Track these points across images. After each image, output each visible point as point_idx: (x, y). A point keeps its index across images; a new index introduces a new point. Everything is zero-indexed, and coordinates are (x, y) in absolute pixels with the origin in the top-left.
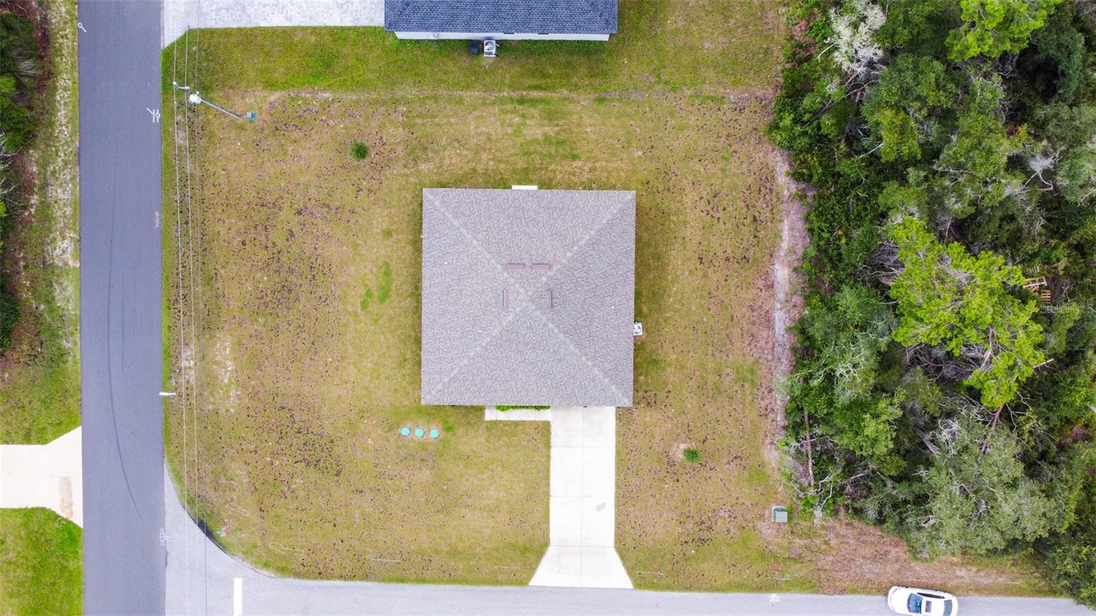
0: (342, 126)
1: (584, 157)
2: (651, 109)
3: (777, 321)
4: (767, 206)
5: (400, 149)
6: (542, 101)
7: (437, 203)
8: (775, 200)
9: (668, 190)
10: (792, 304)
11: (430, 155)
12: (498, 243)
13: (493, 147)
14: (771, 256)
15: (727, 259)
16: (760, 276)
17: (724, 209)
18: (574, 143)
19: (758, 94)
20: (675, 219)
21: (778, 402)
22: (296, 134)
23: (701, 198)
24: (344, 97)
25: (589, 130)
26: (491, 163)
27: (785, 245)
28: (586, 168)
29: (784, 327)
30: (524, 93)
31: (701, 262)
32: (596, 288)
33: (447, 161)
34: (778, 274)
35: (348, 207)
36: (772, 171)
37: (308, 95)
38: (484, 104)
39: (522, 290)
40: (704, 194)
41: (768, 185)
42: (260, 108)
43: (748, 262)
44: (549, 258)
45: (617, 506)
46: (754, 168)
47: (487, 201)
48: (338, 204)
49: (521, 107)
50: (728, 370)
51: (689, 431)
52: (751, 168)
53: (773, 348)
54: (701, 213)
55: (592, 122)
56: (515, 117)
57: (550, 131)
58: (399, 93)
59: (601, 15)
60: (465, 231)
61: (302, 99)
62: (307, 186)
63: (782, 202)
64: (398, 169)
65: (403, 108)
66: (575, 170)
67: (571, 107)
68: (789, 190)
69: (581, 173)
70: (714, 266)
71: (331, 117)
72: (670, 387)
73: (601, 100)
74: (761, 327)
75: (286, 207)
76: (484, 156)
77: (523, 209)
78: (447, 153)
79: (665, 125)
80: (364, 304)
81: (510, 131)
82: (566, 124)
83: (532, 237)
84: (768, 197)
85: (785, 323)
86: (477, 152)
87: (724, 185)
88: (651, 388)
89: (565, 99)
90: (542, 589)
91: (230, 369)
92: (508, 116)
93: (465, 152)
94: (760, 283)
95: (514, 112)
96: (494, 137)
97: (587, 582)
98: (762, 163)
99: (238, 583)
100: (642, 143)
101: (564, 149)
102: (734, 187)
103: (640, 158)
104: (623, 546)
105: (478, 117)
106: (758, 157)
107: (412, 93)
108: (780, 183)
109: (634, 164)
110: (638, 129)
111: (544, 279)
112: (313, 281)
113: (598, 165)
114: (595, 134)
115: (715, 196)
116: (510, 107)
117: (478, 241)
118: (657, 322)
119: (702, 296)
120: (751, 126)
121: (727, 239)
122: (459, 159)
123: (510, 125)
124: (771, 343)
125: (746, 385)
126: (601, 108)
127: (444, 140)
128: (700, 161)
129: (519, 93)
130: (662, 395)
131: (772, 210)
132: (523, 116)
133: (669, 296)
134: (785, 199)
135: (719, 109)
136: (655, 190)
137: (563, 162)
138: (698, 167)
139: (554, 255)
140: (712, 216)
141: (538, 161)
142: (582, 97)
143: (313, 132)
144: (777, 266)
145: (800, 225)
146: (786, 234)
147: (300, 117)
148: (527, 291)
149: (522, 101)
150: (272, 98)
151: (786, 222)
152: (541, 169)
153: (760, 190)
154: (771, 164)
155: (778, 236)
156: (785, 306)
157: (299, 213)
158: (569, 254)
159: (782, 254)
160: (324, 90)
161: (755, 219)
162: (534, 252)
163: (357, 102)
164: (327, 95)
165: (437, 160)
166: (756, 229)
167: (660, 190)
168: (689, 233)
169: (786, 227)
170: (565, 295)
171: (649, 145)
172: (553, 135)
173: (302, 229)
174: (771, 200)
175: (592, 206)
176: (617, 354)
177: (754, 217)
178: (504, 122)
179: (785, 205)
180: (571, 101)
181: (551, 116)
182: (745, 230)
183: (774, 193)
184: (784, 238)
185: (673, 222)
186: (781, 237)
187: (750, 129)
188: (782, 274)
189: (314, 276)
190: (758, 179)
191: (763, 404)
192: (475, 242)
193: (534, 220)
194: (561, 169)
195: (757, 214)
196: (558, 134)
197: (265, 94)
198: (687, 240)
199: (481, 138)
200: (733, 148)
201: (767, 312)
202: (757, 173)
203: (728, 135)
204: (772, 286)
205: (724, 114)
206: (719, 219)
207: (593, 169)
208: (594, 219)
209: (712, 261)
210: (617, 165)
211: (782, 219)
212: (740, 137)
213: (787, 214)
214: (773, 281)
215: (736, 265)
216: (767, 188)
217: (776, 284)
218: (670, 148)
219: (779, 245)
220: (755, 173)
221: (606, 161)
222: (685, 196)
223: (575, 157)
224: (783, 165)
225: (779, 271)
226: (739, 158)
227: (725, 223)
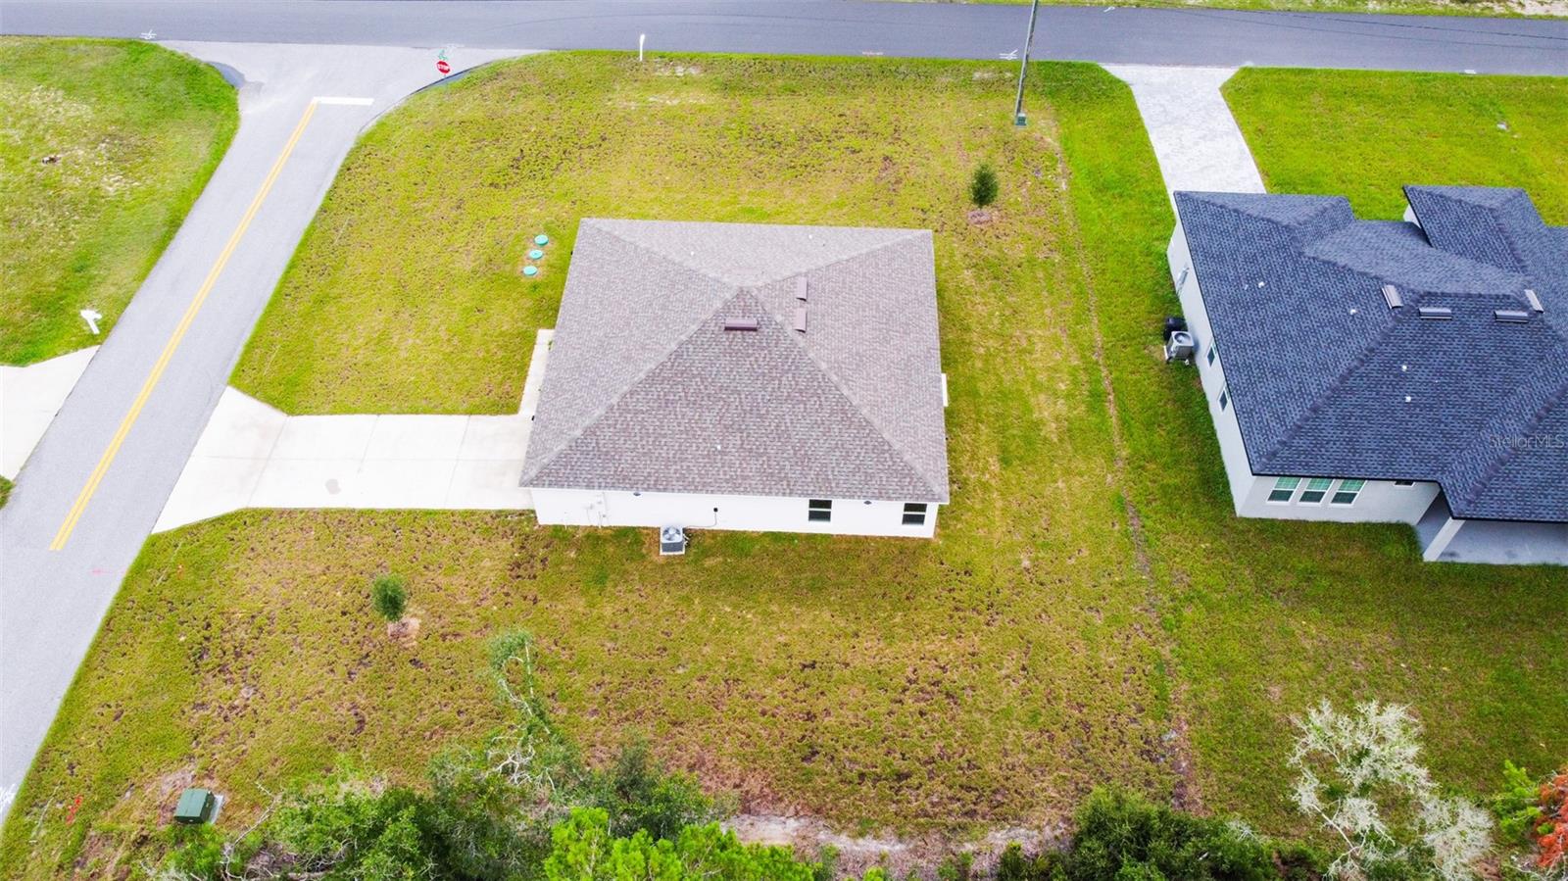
0: (1019, 199)
1: (1008, 474)
2: (1121, 584)
4: (933, 805)
5: (993, 252)
6: (1102, 420)
8: (951, 821)
9: (957, 609)
11: (987, 282)
12: (844, 283)
13: (1009, 354)
14: (818, 811)
15: (810, 717)
16: (769, 784)
17: (922, 714)
18: (1033, 462)
19: (1191, 789)
20: (897, 620)
23: (943, 668)
24: (1063, 201)
25: (1060, 484)
26: (982, 351)
27: (842, 843)
28: (987, 476)
30: (1111, 398)
31: (805, 666)
32: (760, 416)
33: (979, 300)
34: (773, 826)
35: (897, 200)
36: (1016, 817)
37: (1059, 170)
38: (1082, 347)
39: (759, 284)
40: (953, 674)
41: (983, 807)
42: (1033, 131)
43: (803, 760)
44: (818, 337)
45: (327, 512)
46: (1021, 778)
47: (916, 295)
48: (902, 191)
49: (1085, 393)
52: (1019, 770)
54: (911, 669)
55: (1076, 490)
56: (1067, 386)
57: (1050, 430)
58: (1080, 254)
60: (863, 252)
61: (1053, 165)
63: (946, 840)
64: (960, 249)
65: (1057, 258)
66: (983, 461)
67: (1098, 460)
68: (975, 854)
69: (977, 469)
70: (796, 691)
71: (1031, 190)
72: (543, 604)
73: (1120, 504)
75: (894, 148)
76: (993, 343)
78: (992, 300)
79: (1091, 608)
81: (1041, 377)
82: (1065, 451)
83: (854, 327)
84: (956, 806)
86: (998, 335)
87: (976, 714)
89: (1112, 452)
90: (212, 401)
91: (668, 102)
92: (1067, 377)
93: (996, 321)
94: (754, 785)
95: (1077, 385)
96: (1027, 357)
97: (195, 465)
98: (1032, 795)
99: (369, 102)
100: (1047, 568)
101: (1018, 447)
102: (972, 736)
103: (1018, 562)
105: (1057, 339)
106: (1046, 786)
107: (1084, 267)
108: (990, 834)
109: (1002, 553)
110: (1073, 561)
111: (779, 318)
112: (786, 166)
113: (995, 495)
114: (1054, 493)
115: (948, 695)
116: (1083, 378)
117: (847, 262)
118: (682, 583)
119: (732, 665)
121: (856, 716)
122: (984, 314)
123: (1051, 378)
126: (1106, 504)
127: (1014, 299)
128: (1024, 669)
129: (1110, 390)
130: (531, 588)
131: (926, 815)
132: (1070, 395)
133: (736, 606)
134: (952, 846)
135: (1141, 710)
136: (955, 584)
137: (994, 445)
138: (1010, 666)
139: (822, 345)
140: (905, 690)
141: (992, 409)
142: (1120, 476)
144: (792, 823)
146: (870, 845)
147: (1028, 162)
148: (758, 291)
149: (1096, 394)
150: (1049, 140)
151: (899, 847)
152: (979, 414)
153: (969, 789)
154: (1034, 814)
155: (865, 827)
157: (887, 158)
158: (823, 366)
159: (822, 836)
160: (1070, 184)
161: (901, 776)
162: (828, 321)
163: (1058, 213)
164: (1064, 186)
165: (979, 289)
166: (879, 778)
167: (954, 594)
168: (867, 644)
169: (886, 848)
170: (749, 355)
171: (1045, 578)
172: (1042, 433)
173: (863, 160)
174: (949, 813)
175: (915, 427)
176: (628, 456)
177: (907, 776)
178: (1056, 371)
179: (939, 847)
180: (1110, 461)
181: (1076, 432)
182: (877, 754)
183: (966, 820)
184: (860, 841)
185: (891, 617)
186: (861, 835)
188: (774, 833)
189: (793, 167)
190: (995, 785)
192: (845, 257)
193: (886, 341)
194: (982, 441)
195: (914, 781)
197: (1057, 135)
198: (854, 641)
199: (1024, 341)
200: (1060, 734)
202: (1009, 784)
203: (1086, 726)
204: (747, 810)
205: (1134, 720)
206: (900, 701)
207: (986, 487)
208: (891, 421)
209: (806, 686)
210: (998, 524)
211: (906, 837)
212: (1086, 749)
213: (914, 851)
214: (758, 814)
215: (798, 734)
216: (975, 804)
217: (747, 819)
218: (1043, 615)
219: (838, 832)
220: (1007, 779)
221: (1004, 510)
222: (944, 638)
223: (1005, 461)
224: (1035, 841)
225: (779, 827)
226: (1039, 746)
227: (891, 713)
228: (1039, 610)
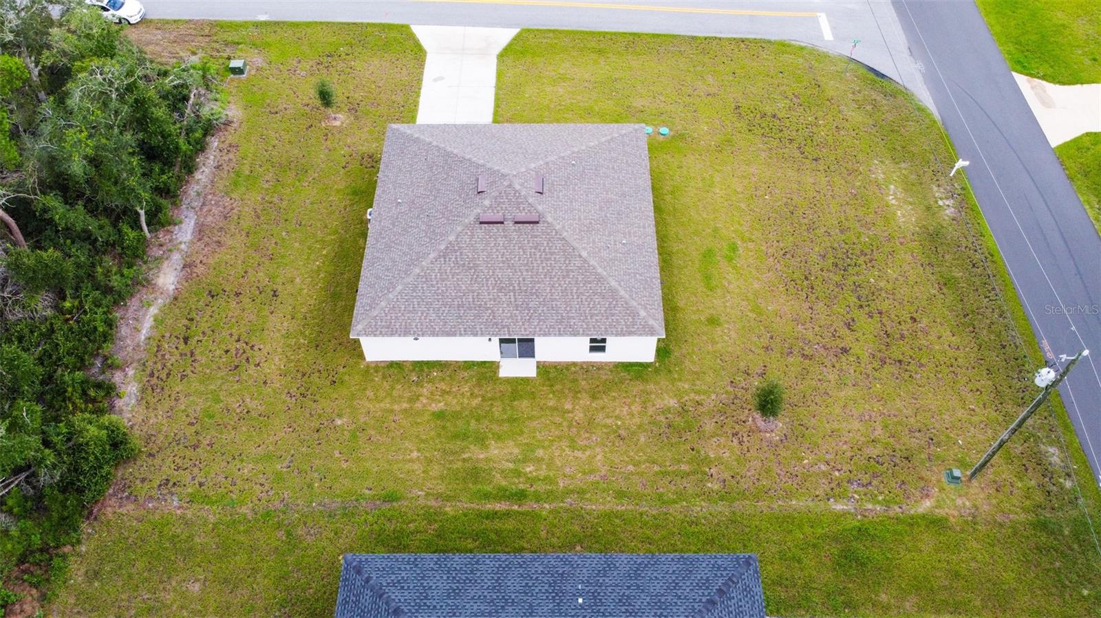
0: (806, 461)
1: (426, 416)
2: (310, 486)
3: (190, 232)
4: (163, 355)
5: (709, 427)
6: (487, 496)
7: (643, 313)
8: (150, 363)
9: (304, 375)
10: (164, 248)
11: (662, 418)
12: (552, 254)
13: (566, 429)
14: (176, 299)
15: (237, 294)
16: (198, 276)
17: (227, 352)
18: (439, 435)
19: (131, 507)
20: (302, 341)
21: (212, 157)
22: (874, 452)
23: (258, 365)
24: (811, 504)
25: (415, 454)
26: (568, 406)
27: (153, 310)
28: (425, 401)
29: (183, 225)
30: (516, 507)
31: (275, 292)
33: (636, 408)
34: (172, 279)
35: (775, 355)
36: (142, 398)
37: (870, 506)
38: (581, 492)
39: (518, 187)
40: (252, 370)
41: (154, 381)
42: (942, 489)
43: (210, 292)
44: (481, 231)
45: (420, 80)
46: (166, 405)
47: (569, 318)
48: (791, 360)
49: (521, 486)
50: (266, 186)
51: (327, 135)
52: (173, 404)
53: (204, 204)
54: (262, 347)
55: (408, 466)
56: (530, 472)
57: (476, 453)
58: (721, 507)
59: (368, 580)
60: (600, 270)
61: (879, 502)
62: (841, 384)
63: (139, 361)
64: (710, 401)
65: (714, 486)
66: (441, 399)
67: (441, 488)
68: (126, 375)
69: (432, 393)
70: (258, 288)
71: (825, 474)
72: (342, 171)
73: (390, 498)
74: (213, 225)
75: (865, 357)
76: (579, 416)
77: (517, 306)
78: (637, 420)
79: (291, 461)
80: (734, 249)
81: (540, 453)
82: (451, 462)
83: (503, 262)
84: (159, 366)
85: (180, 229)
86: (591, 421)
87: (220, 382)
88: (366, 170)
89: (448, 499)
90: (508, 25)
91: (891, 197)
92: (543, 473)
93: (608, 421)
94: (200, 269)
95: (532, 481)
96: (564, 444)
97: (460, 30)
98: (155, 409)
99: (828, 35)
100: (332, 436)
101: (456, 426)
102: (205, 378)
103: (340, 416)
104: (418, 54)
105: (591, 472)
106: (158, 418)
107: (700, 508)
108: (136, 384)
109: (351, 406)
110: (337, 455)
111: (487, 203)
112: (807, 273)
113: (405, 405)
114: (406, 449)
115: (237, 367)
116: (540, 487)
117: (580, 256)
119: (283, 257)
120: (157, 461)
121: (232, 317)
122: (617, 412)
123: (540, 460)
124: (205, 210)
125: (247, 173)
126: (391, 486)
127: (642, 439)
128: (248, 412)
129: (525, 508)
130: (355, 165)
131: (157, 351)
132: (518, 474)
133: (326, 256)
134: (134, 365)
135: (201, 485)
136: (325, 374)
137: (458, 408)
138: (252, 404)
139: (472, 236)
140: (247, 343)
141: (497, 411)
142: (422, 502)
143: (849, 454)
144: (172, 287)
145: (124, 331)
146: (147, 324)
147: (875, 475)
148: (510, 186)
149: (521, 496)
150: (928, 504)
151: (143, 338)
152: (491, 399)
153: (168, 375)
154: (142, 410)
155: (158, 321)
156: (174, 246)
157: (845, 351)
158: (452, 238)
159: (160, 301)
160: (844, 514)
161: (186, 340)
162: (501, 241)
163: (789, 495)
164: (840, 507)
165: (651, 411)
166: (188, 328)
167: (317, 374)
168: (286, 324)
169: (144, 331)
170: (460, 196)
171: (323, 433)
172: (472, 447)
173: (835, 331)
174: (155, 363)
175: (414, 311)
176: (400, 163)
177: (186, 343)
178: (548, 465)
179: (136, 357)
180: (438, 497)
181: (475, 474)
182: (204, 326)
183: (148, 371)
184: (152, 319)
185: (305, 336)
186: (156, 319)
187: (160, 456)
188: (168, 278)
189: (806, 278)
190: (167, 388)
191: (231, 156)
192: (584, 254)
193: (500, 290)
194: (463, 397)
195: (182, 346)
196: (463, 450)
197: (940, 512)
198: (289, 317)
199: (585, 442)
200: (193, 429)
201: (200, 240)
202: (165, 396)
203: (195, 447)
204: (185, 266)
205: (194, 478)
206: (238, 340)
207: (414, 399)
208: (414, 291)
209: (260, 293)
210: (377, 406)
211: (147, 341)
212: (178, 444)
213: (138, 346)
214: (182, 271)
215: (227, 289)
216: (158, 377)
217: (179, 268)
218: (291, 429)
219: (160, 310)
220: (169, 396)
221: (392, 411)
222: (282, 367)
223: (440, 415)
224: (124, 408)
225: (171, 282)
226: (187, 416)
227: (231, 335)
228: (295, 425)
